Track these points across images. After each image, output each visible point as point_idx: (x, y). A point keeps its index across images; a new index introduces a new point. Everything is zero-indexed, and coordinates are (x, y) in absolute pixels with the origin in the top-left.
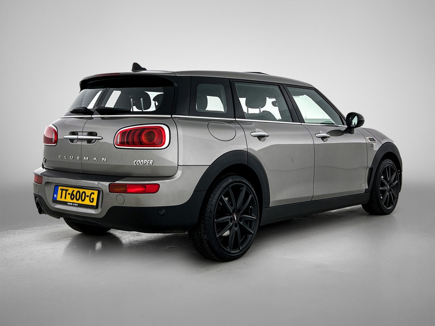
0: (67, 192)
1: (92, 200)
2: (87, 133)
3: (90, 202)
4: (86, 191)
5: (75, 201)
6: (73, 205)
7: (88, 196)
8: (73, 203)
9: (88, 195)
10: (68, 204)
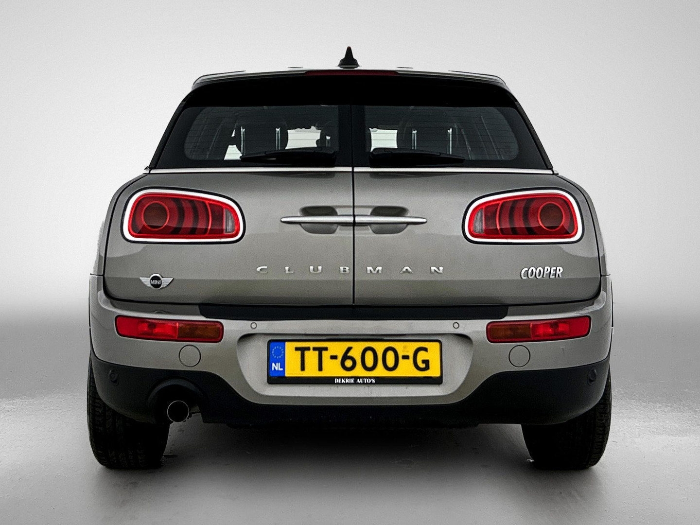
0: (324, 353)
1: (422, 366)
2: (370, 210)
3: (415, 370)
4: (398, 346)
5: (359, 371)
6: (355, 383)
7: (406, 357)
8: (356, 378)
9: (406, 354)
10: (336, 381)
